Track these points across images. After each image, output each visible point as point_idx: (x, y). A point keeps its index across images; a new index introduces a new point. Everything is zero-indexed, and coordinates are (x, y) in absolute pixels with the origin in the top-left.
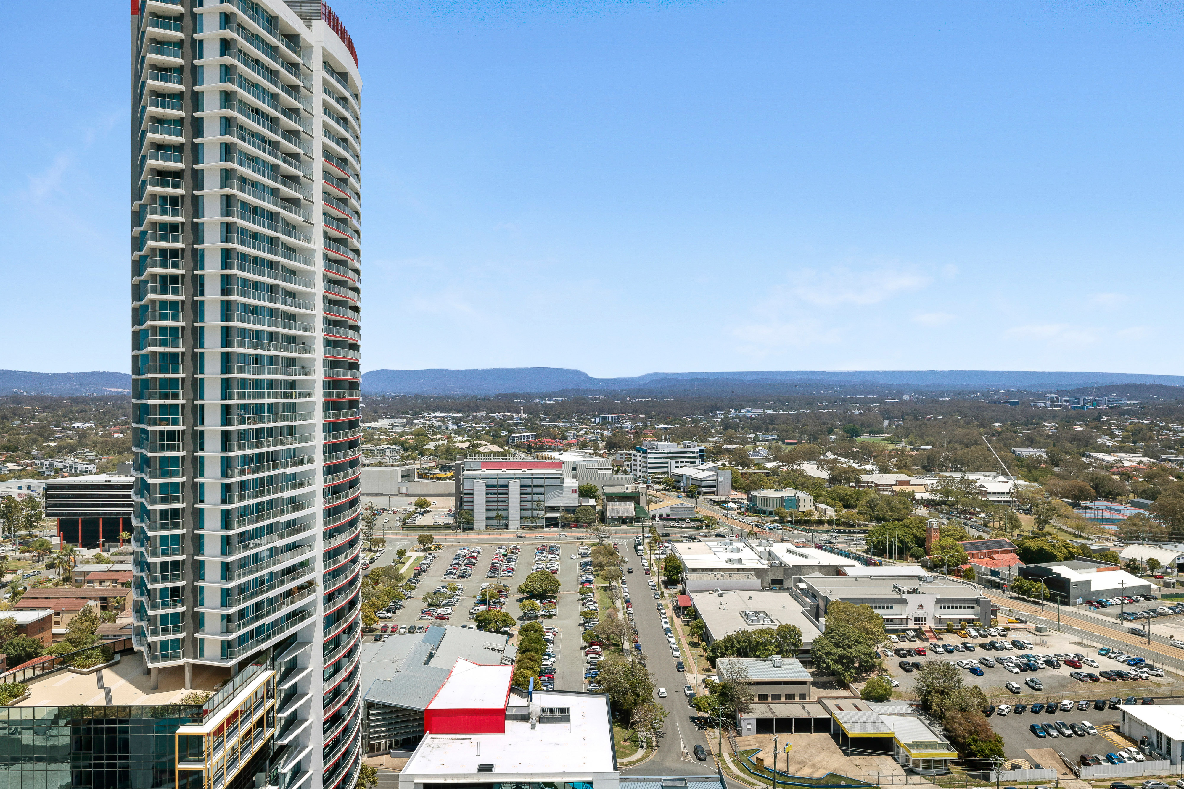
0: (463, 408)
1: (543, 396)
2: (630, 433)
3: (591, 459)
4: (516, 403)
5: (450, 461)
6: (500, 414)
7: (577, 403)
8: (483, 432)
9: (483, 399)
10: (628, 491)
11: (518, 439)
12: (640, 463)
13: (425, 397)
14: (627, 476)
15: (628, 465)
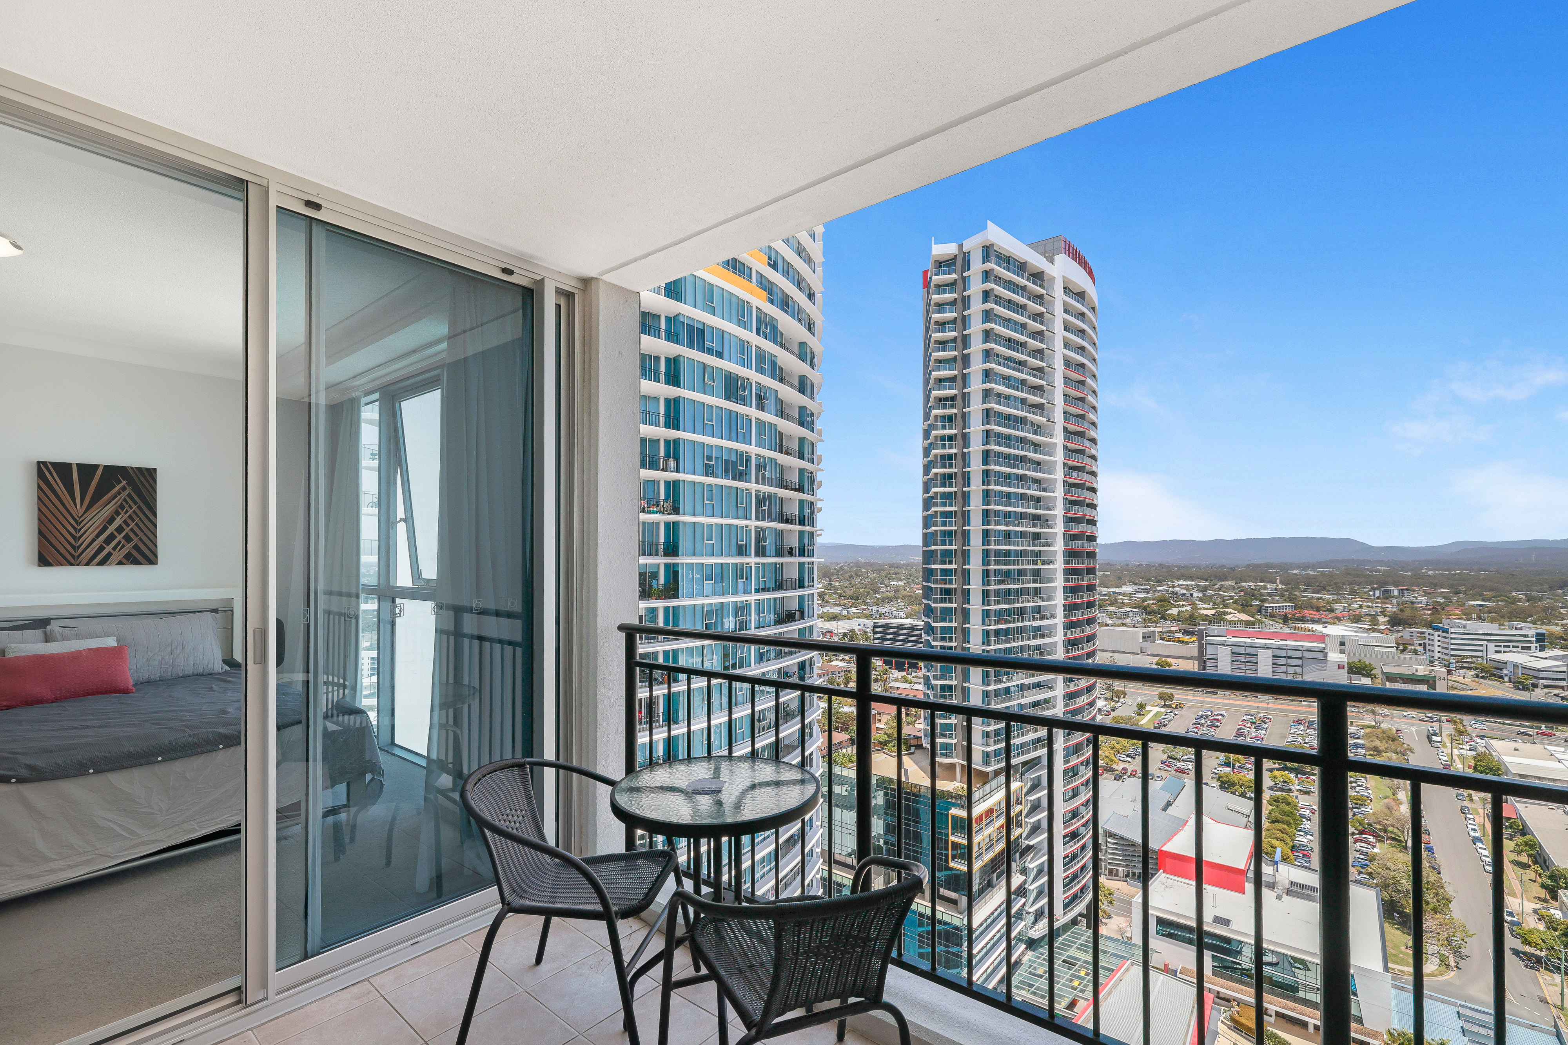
0: (1209, 577)
1: (1306, 567)
2: (1424, 609)
3: (1366, 635)
4: (1271, 573)
5: (1193, 627)
6: (1251, 584)
7: (1348, 574)
8: (1231, 601)
9: (1232, 568)
10: (1417, 674)
11: (1272, 610)
12: (1439, 644)
13: (1169, 567)
14: (1418, 657)
15: (1420, 645)
